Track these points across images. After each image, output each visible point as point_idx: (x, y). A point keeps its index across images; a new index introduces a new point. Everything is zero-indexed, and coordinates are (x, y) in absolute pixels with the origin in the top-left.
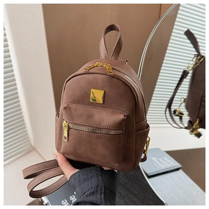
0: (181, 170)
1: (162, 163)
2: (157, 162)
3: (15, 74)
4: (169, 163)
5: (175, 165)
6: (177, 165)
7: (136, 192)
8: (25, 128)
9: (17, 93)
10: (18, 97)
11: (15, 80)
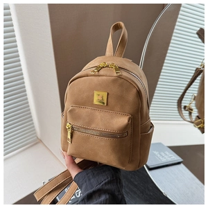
0: (182, 165)
1: (163, 157)
2: (159, 156)
3: (23, 69)
4: (170, 157)
5: (176, 159)
6: (179, 159)
7: (136, 183)
8: (32, 120)
9: (24, 87)
10: (25, 91)
11: (22, 74)
